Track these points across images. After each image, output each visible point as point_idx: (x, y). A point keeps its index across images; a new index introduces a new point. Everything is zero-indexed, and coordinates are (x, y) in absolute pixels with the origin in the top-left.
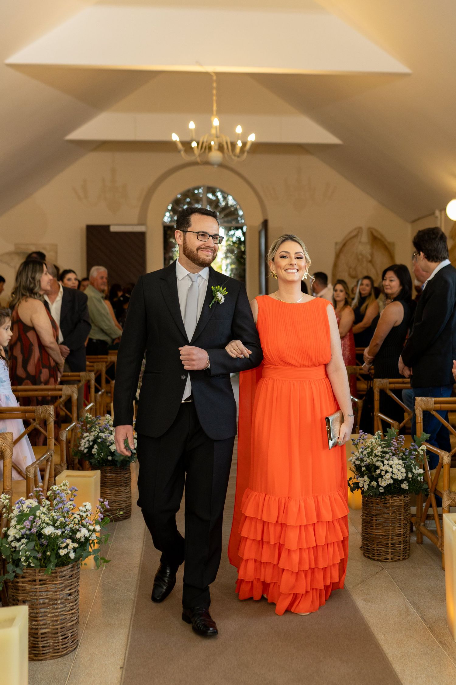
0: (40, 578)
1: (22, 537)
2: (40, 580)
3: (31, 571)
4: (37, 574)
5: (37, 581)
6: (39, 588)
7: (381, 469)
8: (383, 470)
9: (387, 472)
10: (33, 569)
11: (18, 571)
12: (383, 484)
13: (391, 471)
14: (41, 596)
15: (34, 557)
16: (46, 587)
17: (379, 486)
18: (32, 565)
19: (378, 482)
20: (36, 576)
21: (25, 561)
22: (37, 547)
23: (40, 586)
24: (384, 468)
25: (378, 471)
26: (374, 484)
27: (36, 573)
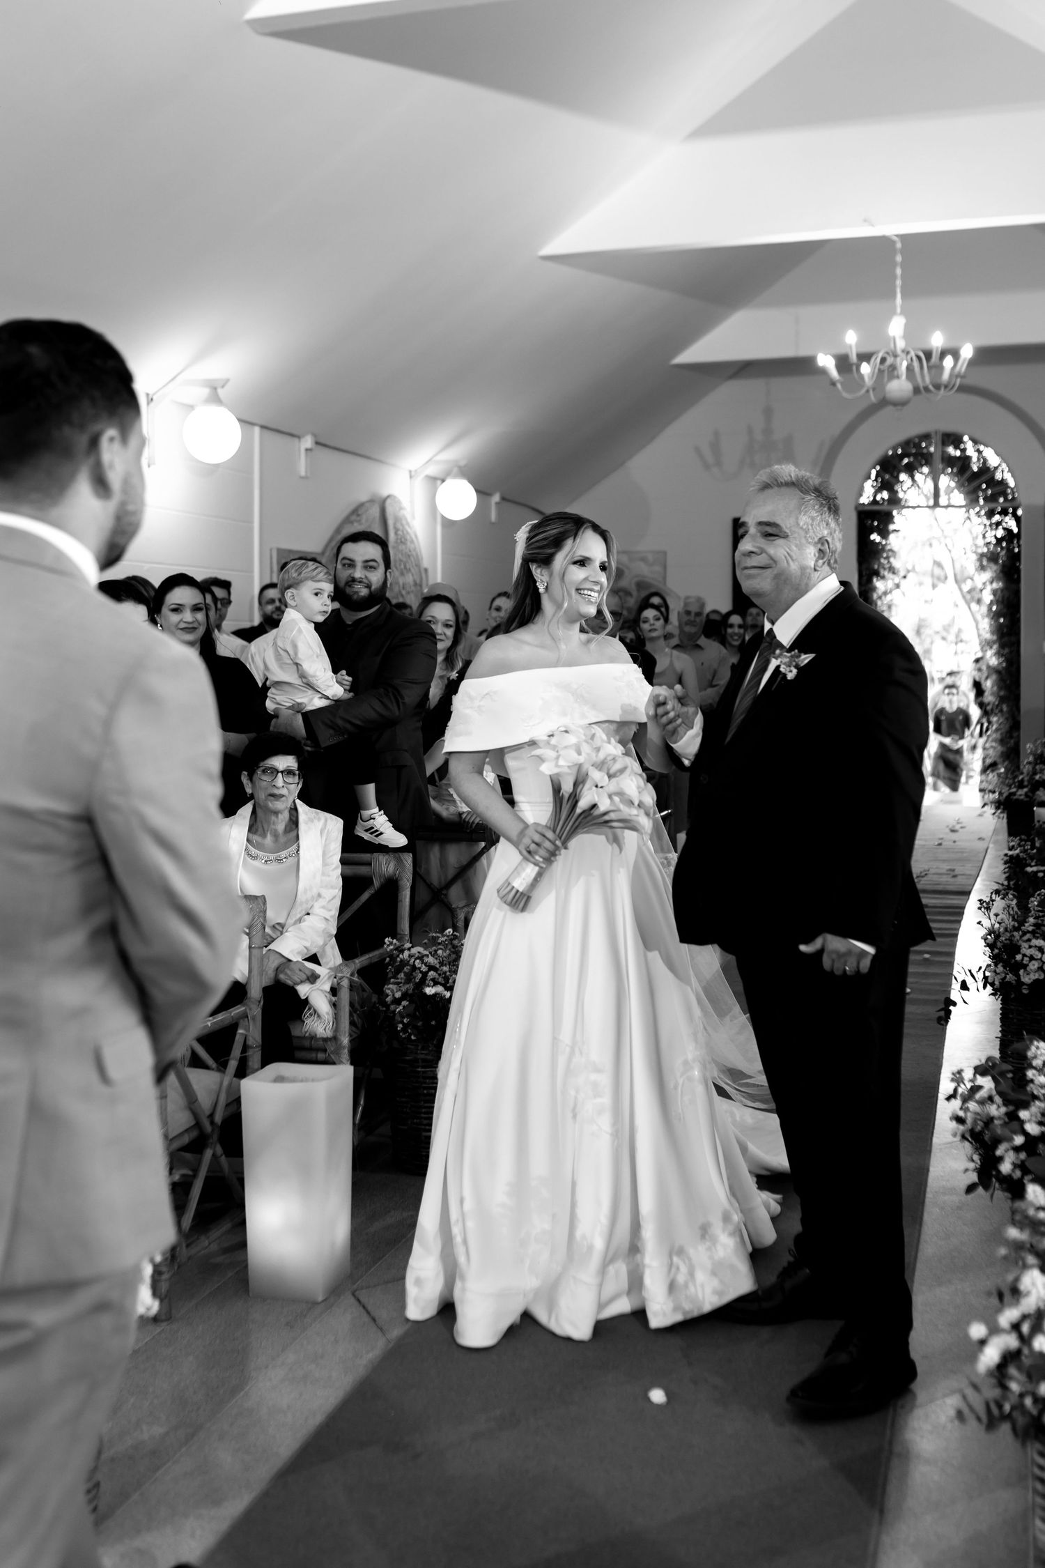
0: (423, 1056)
1: (404, 996)
2: (424, 1060)
3: (413, 1047)
4: (419, 1052)
5: (420, 1061)
6: (423, 1072)
7: (1023, 953)
8: (1026, 956)
9: (1032, 958)
10: (415, 1043)
11: (395, 1044)
12: (1027, 979)
13: (1039, 957)
14: (425, 1083)
15: (415, 1027)
16: (431, 1071)
17: (1020, 983)
18: (413, 1037)
19: (1018, 976)
20: (416, 1053)
21: (404, 1030)
22: (419, 1013)
23: (423, 1070)
24: (1028, 952)
25: (1019, 957)
26: (1010, 977)
27: (418, 1050)
